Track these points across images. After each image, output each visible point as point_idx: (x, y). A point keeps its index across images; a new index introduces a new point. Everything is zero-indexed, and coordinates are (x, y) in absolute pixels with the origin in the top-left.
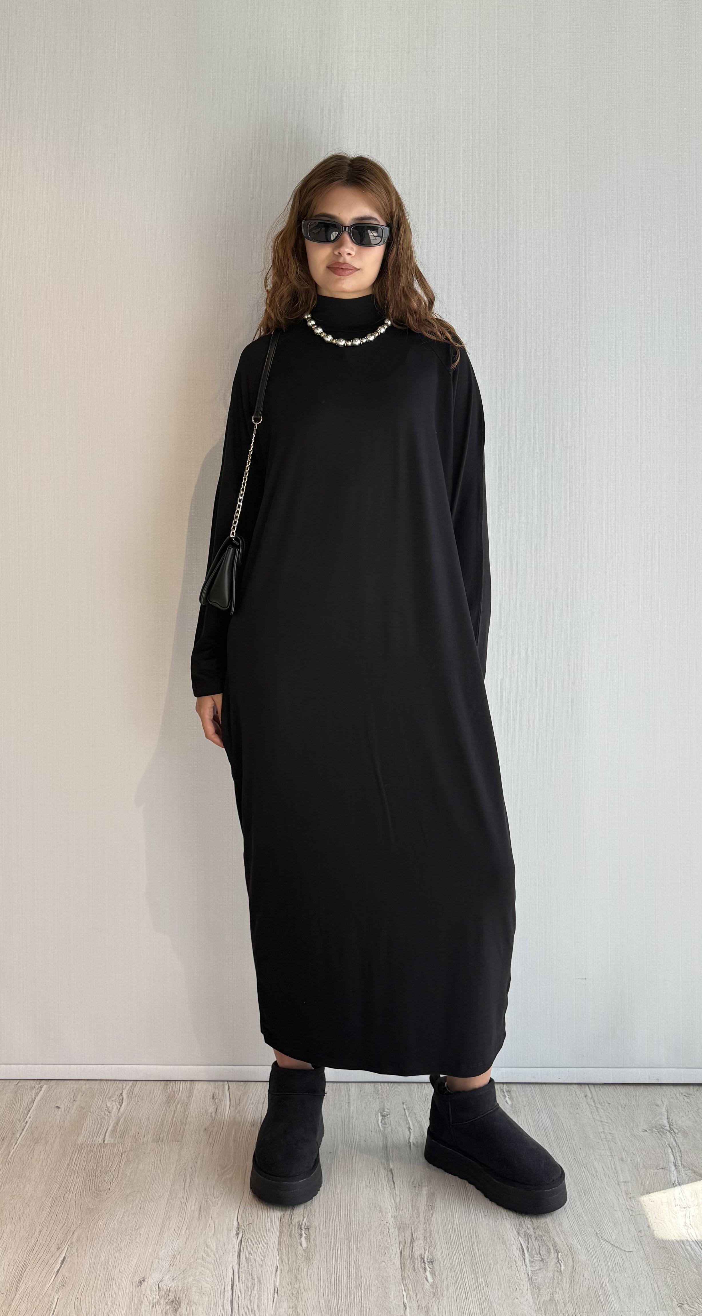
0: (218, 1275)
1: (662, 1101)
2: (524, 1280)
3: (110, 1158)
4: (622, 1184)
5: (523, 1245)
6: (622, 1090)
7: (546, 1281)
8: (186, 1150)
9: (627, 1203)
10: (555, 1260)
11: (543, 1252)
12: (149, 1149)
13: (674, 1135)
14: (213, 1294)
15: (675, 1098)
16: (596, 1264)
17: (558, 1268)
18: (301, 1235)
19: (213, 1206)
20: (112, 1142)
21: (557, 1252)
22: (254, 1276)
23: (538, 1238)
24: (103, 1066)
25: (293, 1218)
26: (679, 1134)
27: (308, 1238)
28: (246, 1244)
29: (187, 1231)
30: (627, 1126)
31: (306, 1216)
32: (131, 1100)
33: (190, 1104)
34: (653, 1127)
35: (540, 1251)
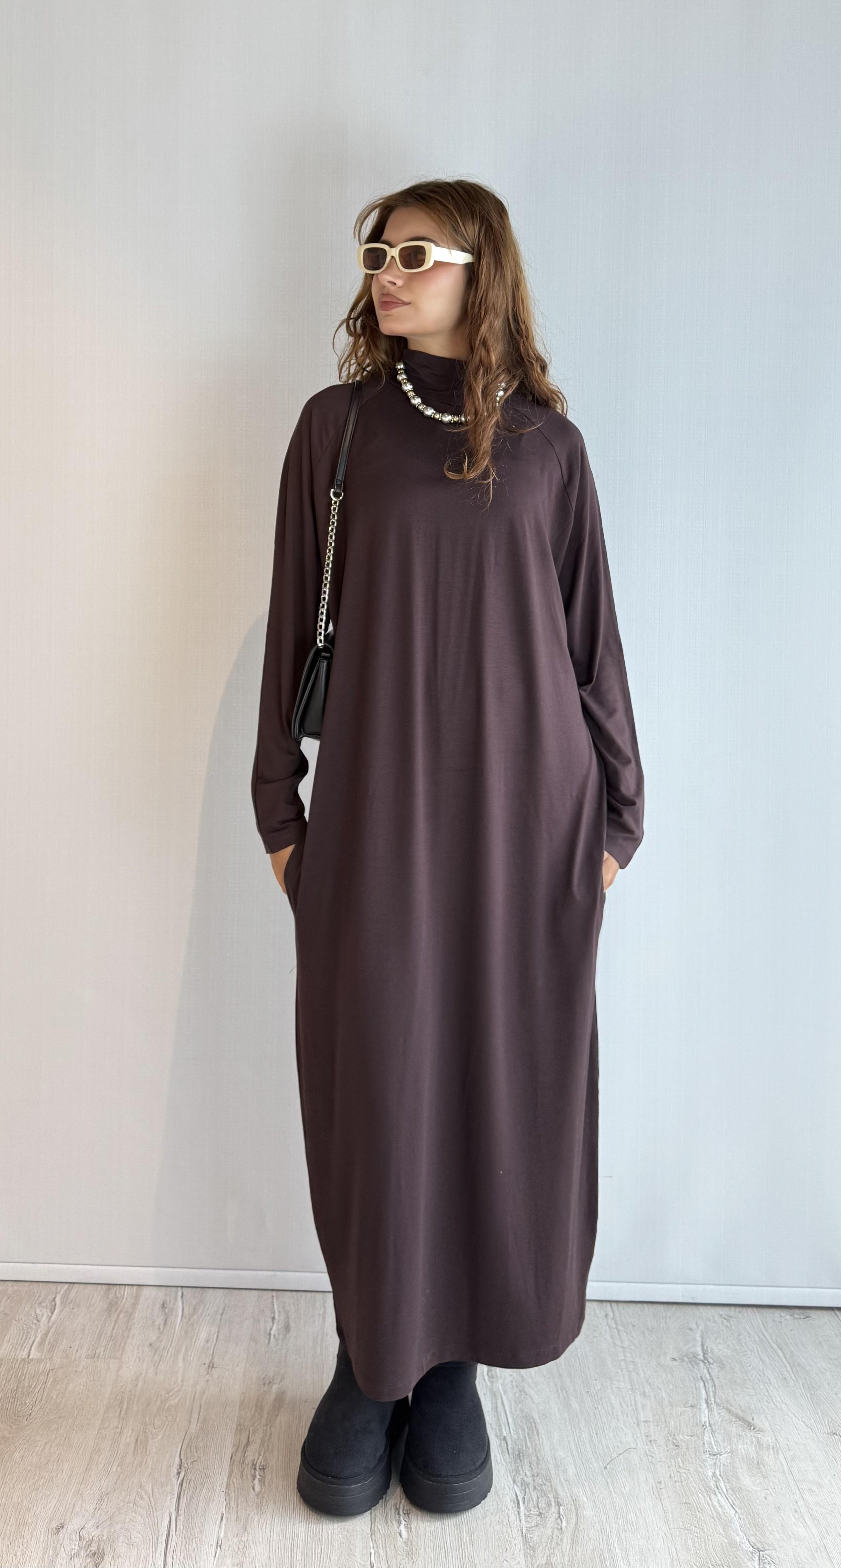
0: (150, 1523)
1: (696, 1323)
2: (517, 1538)
3: (34, 1376)
4: (643, 1424)
5: (518, 1495)
6: (649, 1309)
7: (543, 1541)
8: (125, 1369)
9: (646, 1447)
10: (556, 1515)
11: (542, 1505)
12: (81, 1367)
13: (708, 1366)
14: (144, 1545)
15: (712, 1321)
16: (604, 1521)
17: (558, 1524)
18: (254, 1477)
19: (152, 1439)
20: (38, 1358)
21: (559, 1505)
22: (194, 1525)
23: (537, 1487)
24: (35, 1265)
25: (246, 1456)
26: (715, 1364)
27: (263, 1480)
28: (187, 1486)
29: (119, 1468)
30: (653, 1354)
31: (262, 1454)
32: (65, 1307)
33: (135, 1313)
34: (684, 1356)
35: (538, 1503)
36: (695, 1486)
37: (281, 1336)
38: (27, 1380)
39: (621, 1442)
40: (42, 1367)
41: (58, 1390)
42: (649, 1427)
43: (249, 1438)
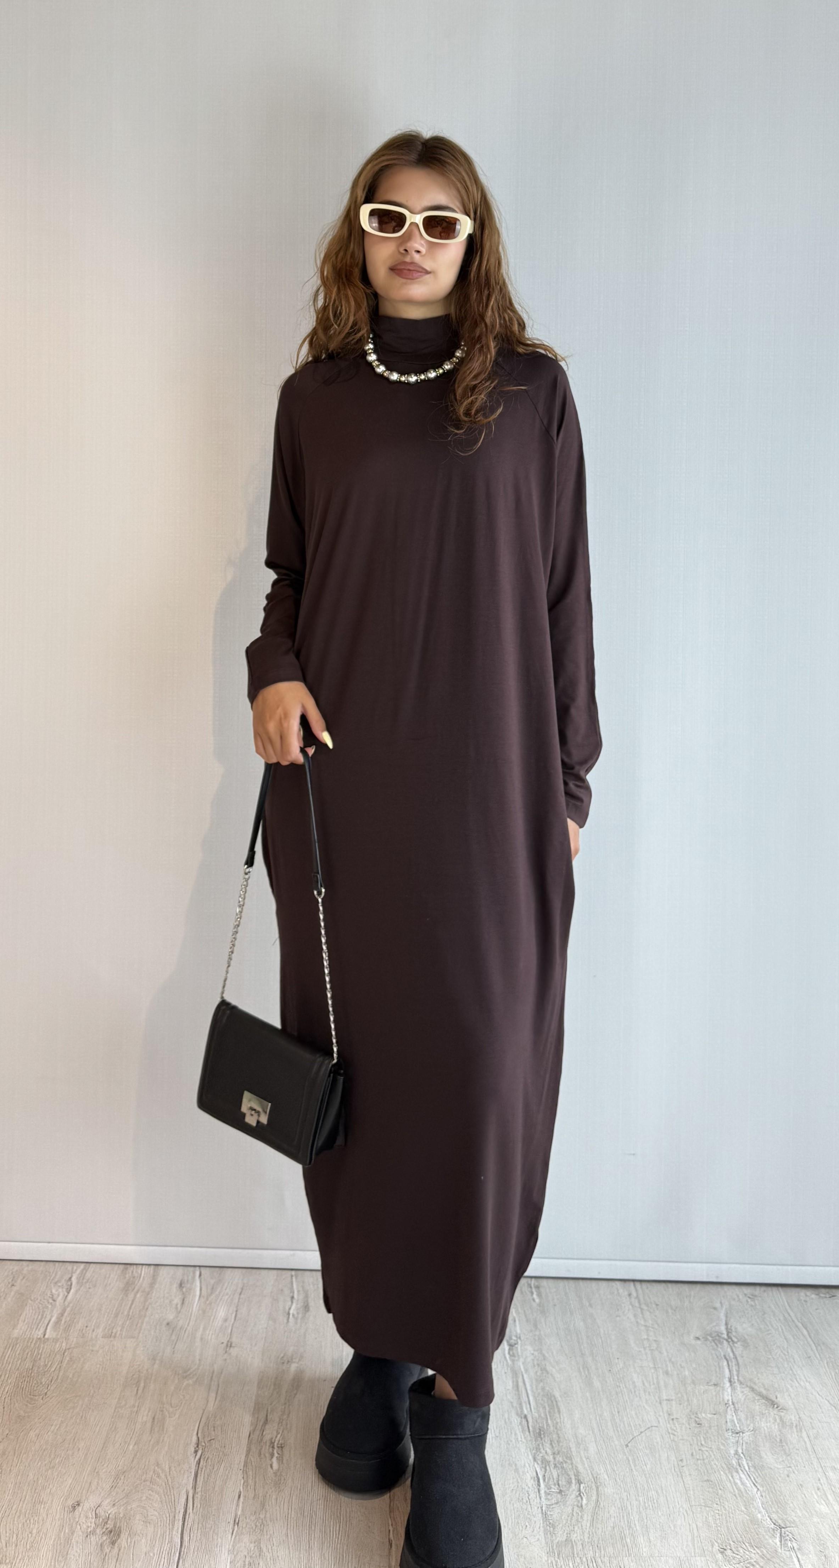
0: (167, 1501)
1: (720, 1302)
2: (537, 1515)
3: (49, 1356)
4: (665, 1402)
5: (538, 1474)
6: (672, 1289)
7: (563, 1518)
8: (142, 1349)
9: (668, 1425)
10: (575, 1493)
11: (563, 1482)
12: (98, 1347)
13: (732, 1345)
14: (161, 1522)
15: (735, 1300)
16: (625, 1498)
17: (579, 1502)
18: (272, 1455)
19: (169, 1417)
20: (54, 1337)
21: (579, 1482)
22: (211, 1504)
23: (558, 1465)
25: (264, 1433)
26: (737, 1343)
27: (281, 1458)
28: (205, 1464)
29: (136, 1447)
30: (676, 1333)
31: (281, 1432)
32: (81, 1287)
33: (152, 1293)
34: (708, 1335)
35: (558, 1481)
36: (717, 1464)
37: (300, 1316)
38: (42, 1359)
39: (643, 1420)
40: (57, 1346)
41: (75, 1369)
42: (672, 1406)
43: (267, 1416)
